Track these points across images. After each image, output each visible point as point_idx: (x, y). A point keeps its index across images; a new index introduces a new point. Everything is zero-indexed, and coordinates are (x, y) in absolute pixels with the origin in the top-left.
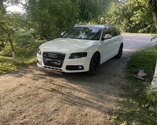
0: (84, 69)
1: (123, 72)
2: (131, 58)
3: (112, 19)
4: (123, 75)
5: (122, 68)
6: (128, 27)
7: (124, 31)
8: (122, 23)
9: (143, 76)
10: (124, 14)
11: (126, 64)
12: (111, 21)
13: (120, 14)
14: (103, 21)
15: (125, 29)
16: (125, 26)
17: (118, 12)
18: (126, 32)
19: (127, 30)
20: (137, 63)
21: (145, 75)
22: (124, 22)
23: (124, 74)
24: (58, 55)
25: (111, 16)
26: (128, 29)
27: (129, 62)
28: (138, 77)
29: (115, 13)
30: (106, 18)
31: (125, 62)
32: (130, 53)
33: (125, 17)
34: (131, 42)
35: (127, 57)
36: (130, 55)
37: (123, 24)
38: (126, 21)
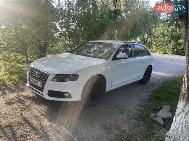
0: (71, 98)
1: (139, 105)
2: (161, 85)
3: (158, 40)
4: (136, 112)
5: (140, 100)
6: (175, 49)
7: (170, 52)
8: (169, 45)
9: (165, 117)
10: (172, 35)
11: (150, 93)
12: (157, 42)
13: (168, 36)
14: (149, 41)
15: (172, 51)
16: (172, 48)
17: (165, 33)
18: (173, 53)
19: (174, 52)
20: (166, 94)
21: (168, 116)
22: (172, 43)
23: (138, 109)
24: (41, 75)
25: (158, 37)
26: (176, 51)
27: (155, 92)
28: (155, 119)
29: (163, 34)
30: (153, 39)
31: (149, 91)
32: (164, 77)
33: (173, 38)
34: (172, 65)
35: (157, 83)
36: (162, 81)
37: (171, 45)
38: (173, 42)
